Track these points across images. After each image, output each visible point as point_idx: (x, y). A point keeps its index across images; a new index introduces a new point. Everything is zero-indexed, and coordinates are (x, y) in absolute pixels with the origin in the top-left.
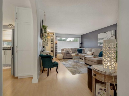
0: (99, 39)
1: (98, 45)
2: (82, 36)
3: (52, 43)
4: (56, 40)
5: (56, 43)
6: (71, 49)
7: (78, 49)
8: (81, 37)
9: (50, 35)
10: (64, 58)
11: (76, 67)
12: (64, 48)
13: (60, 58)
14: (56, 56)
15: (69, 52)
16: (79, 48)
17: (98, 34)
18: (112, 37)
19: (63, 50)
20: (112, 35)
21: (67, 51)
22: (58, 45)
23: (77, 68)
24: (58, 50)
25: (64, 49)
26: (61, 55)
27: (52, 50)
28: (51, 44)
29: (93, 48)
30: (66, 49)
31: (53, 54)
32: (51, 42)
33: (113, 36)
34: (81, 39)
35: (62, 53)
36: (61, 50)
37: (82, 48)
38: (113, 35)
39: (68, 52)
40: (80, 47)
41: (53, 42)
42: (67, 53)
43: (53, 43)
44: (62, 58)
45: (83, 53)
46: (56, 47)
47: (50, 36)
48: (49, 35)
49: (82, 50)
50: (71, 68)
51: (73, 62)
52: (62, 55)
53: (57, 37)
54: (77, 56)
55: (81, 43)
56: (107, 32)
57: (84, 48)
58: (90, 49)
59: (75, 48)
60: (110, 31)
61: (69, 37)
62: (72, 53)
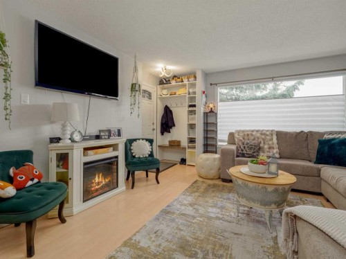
3: (191, 109)
5: (211, 111)
15: (256, 148)
27: (192, 136)
28: (190, 112)
31: (194, 151)
32: (189, 106)
41: (195, 106)
43: (194, 109)
48: (182, 81)
53: (216, 87)
62: (277, 156)
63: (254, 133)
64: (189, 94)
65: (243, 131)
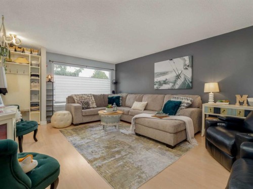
0: (156, 73)
1: (155, 87)
2: (117, 66)
3: (33, 77)
4: (47, 70)
5: (50, 81)
6: (94, 96)
7: (109, 96)
8: (115, 69)
9: (27, 53)
10: (74, 123)
11: (118, 152)
12: (76, 95)
13: (62, 124)
14: (49, 117)
15: (87, 103)
16: (110, 93)
17: (155, 64)
18: (186, 71)
19: (70, 100)
20: (185, 65)
21: (83, 103)
22: (55, 85)
23: (123, 153)
24: (56, 99)
25: (75, 98)
26: (65, 115)
27: (35, 100)
28: (32, 81)
29: (145, 94)
30: (81, 97)
31: (37, 112)
32: (32, 75)
33: (187, 69)
34: (114, 72)
35: (67, 109)
36: (65, 100)
37: (117, 93)
38: (188, 66)
39: (86, 105)
40: (113, 92)
41: (38, 76)
42: (83, 109)
43: (37, 78)
44: (70, 122)
45: (122, 106)
46: (47, 90)
47: (27, 57)
48: (23, 51)
49: (118, 98)
50: (105, 159)
51: (102, 133)
52: (70, 115)
53: (52, 64)
54: (113, 117)
55: (116, 83)
56: (175, 60)
57: (124, 95)
58: (138, 96)
59: (102, 94)
60: (182, 57)
61: (86, 67)
62: (96, 106)
63: (84, 96)
64: (31, 65)
65: (78, 95)
